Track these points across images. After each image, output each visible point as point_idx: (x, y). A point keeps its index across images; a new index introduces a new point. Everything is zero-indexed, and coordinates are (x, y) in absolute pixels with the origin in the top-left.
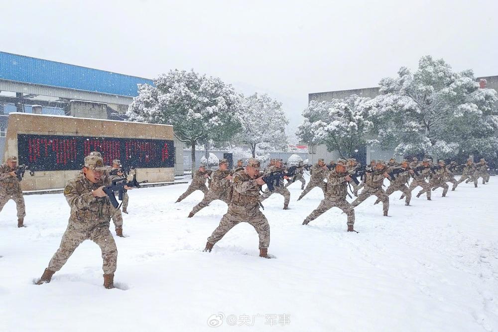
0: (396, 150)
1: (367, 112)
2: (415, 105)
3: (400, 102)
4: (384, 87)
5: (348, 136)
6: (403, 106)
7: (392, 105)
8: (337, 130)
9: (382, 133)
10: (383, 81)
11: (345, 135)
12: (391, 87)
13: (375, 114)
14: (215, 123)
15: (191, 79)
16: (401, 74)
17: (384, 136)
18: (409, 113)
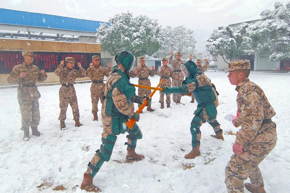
0: (270, 58)
1: (245, 30)
2: (285, 25)
3: (274, 24)
4: (264, 16)
5: (229, 48)
6: (276, 26)
7: (267, 27)
8: (220, 44)
9: (260, 46)
10: (263, 13)
11: (227, 48)
12: (269, 16)
13: (255, 33)
14: (137, 43)
15: (127, 17)
16: (277, 7)
17: (261, 48)
18: (280, 31)
